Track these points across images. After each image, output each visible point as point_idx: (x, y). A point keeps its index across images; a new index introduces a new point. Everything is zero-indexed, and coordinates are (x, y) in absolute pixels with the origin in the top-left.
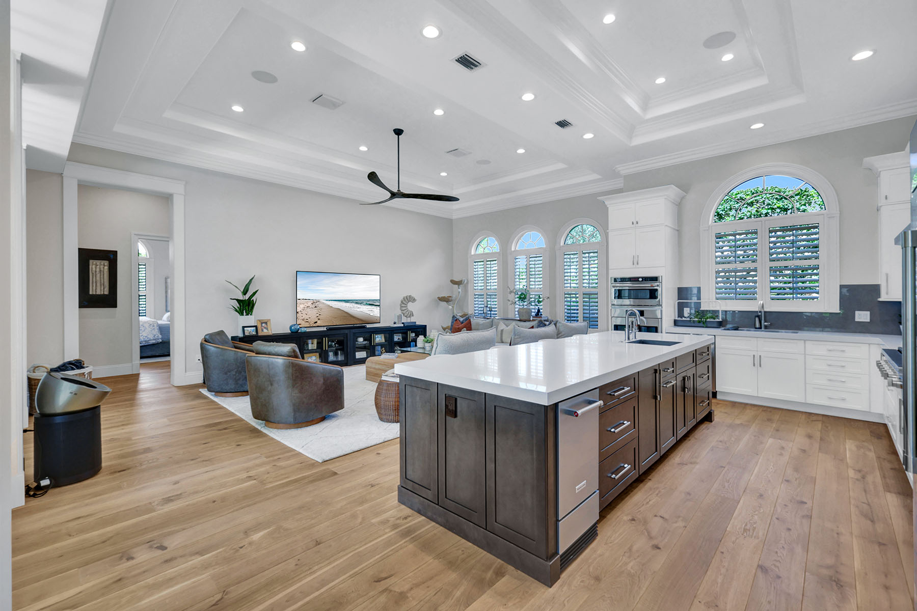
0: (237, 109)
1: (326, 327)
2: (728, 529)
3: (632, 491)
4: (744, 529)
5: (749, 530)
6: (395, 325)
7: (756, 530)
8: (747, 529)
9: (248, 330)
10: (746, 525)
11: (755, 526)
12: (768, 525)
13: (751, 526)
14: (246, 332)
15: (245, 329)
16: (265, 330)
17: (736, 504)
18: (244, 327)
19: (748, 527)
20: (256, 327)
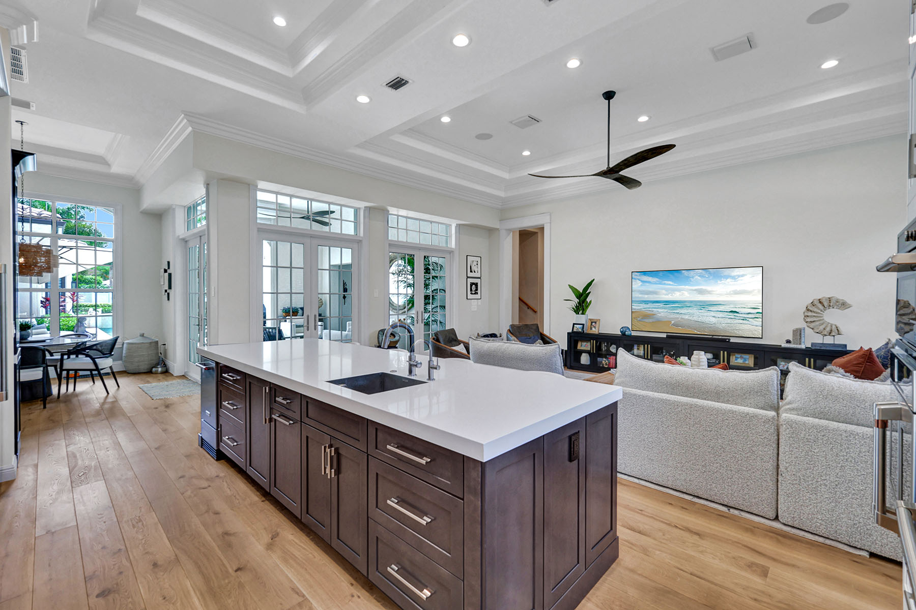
0: (526, 153)
1: (666, 334)
2: (153, 512)
3: (253, 486)
4: (142, 521)
5: (137, 523)
6: (788, 345)
7: (132, 527)
8: (140, 522)
9: (576, 327)
10: (143, 524)
11: (136, 529)
12: (125, 537)
13: (138, 527)
14: (575, 328)
15: (575, 326)
16: (593, 329)
17: (168, 536)
18: (574, 324)
19: (140, 524)
20: (583, 325)
